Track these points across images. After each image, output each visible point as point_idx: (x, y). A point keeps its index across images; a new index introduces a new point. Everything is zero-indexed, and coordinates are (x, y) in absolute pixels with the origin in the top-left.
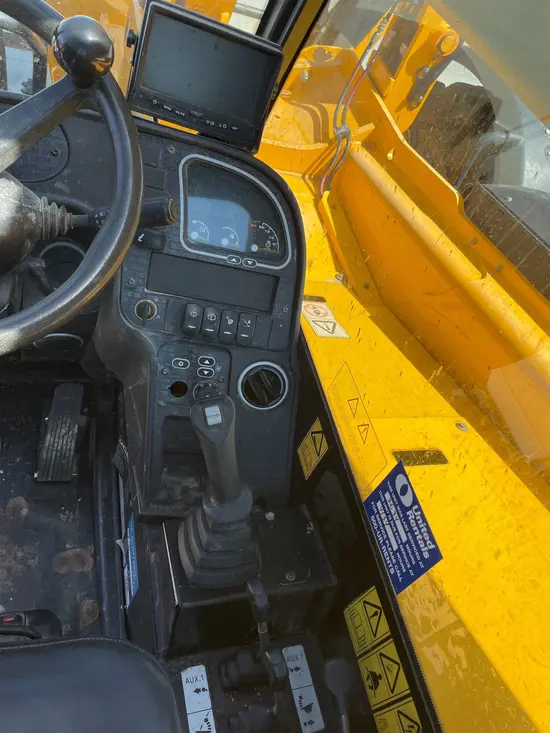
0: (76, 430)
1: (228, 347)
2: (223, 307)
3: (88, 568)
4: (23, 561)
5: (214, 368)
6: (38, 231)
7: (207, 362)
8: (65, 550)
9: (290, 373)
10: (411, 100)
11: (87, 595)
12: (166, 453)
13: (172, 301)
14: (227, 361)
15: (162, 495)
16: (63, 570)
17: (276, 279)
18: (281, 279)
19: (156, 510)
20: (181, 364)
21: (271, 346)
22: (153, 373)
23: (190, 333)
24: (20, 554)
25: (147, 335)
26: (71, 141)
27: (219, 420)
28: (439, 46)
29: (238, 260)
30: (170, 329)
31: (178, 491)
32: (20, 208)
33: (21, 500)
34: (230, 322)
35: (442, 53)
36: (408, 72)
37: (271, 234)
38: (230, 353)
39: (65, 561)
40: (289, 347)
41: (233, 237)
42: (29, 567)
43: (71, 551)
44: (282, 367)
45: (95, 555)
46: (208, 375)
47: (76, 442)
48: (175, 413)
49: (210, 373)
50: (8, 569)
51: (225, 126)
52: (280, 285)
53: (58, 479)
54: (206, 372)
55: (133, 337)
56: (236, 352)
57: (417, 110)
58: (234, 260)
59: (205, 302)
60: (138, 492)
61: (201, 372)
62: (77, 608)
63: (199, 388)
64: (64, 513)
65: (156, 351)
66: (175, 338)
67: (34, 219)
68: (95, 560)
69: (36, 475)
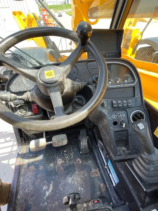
0: (87, 140)
1: (125, 109)
2: (122, 99)
3: (99, 175)
4: (83, 175)
5: (123, 115)
6: (77, 89)
7: (121, 114)
8: (92, 170)
9: (145, 112)
10: (133, 53)
11: (101, 182)
12: (116, 141)
13: (108, 100)
14: (126, 113)
15: (118, 154)
16: (93, 176)
17: (134, 87)
18: (135, 87)
19: (118, 158)
20: (114, 116)
21: (137, 106)
22: (108, 120)
23: (115, 108)
24: (82, 173)
25: (104, 111)
26: (78, 69)
27: (143, 127)
28: (137, 39)
29: (123, 85)
30: (109, 108)
31: (121, 151)
32: (72, 84)
33: (79, 159)
34: (125, 102)
35: (138, 40)
36: (131, 47)
37: (129, 76)
38: (126, 111)
39: (93, 173)
40: (142, 105)
41: (119, 80)
42: (85, 176)
43: (93, 170)
44: (142, 111)
45: (100, 171)
46: (122, 118)
47: (87, 143)
48: (116, 130)
49: (122, 117)
50: (81, 177)
51: (111, 55)
52: (135, 88)
53: (86, 153)
54: (121, 117)
55: (101, 112)
56: (128, 110)
57: (135, 55)
58: (122, 85)
59: (117, 99)
60: (111, 154)
61: (120, 117)
62: (100, 186)
63: (121, 122)
64: (89, 161)
65: (107, 114)
66: (111, 110)
67: (76, 86)
68: (100, 172)
69: (81, 153)
